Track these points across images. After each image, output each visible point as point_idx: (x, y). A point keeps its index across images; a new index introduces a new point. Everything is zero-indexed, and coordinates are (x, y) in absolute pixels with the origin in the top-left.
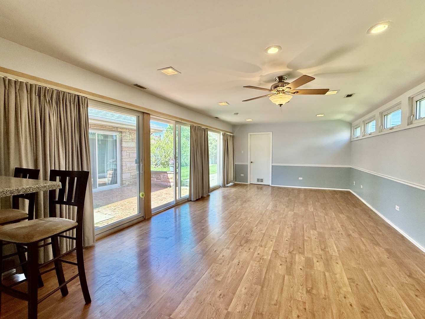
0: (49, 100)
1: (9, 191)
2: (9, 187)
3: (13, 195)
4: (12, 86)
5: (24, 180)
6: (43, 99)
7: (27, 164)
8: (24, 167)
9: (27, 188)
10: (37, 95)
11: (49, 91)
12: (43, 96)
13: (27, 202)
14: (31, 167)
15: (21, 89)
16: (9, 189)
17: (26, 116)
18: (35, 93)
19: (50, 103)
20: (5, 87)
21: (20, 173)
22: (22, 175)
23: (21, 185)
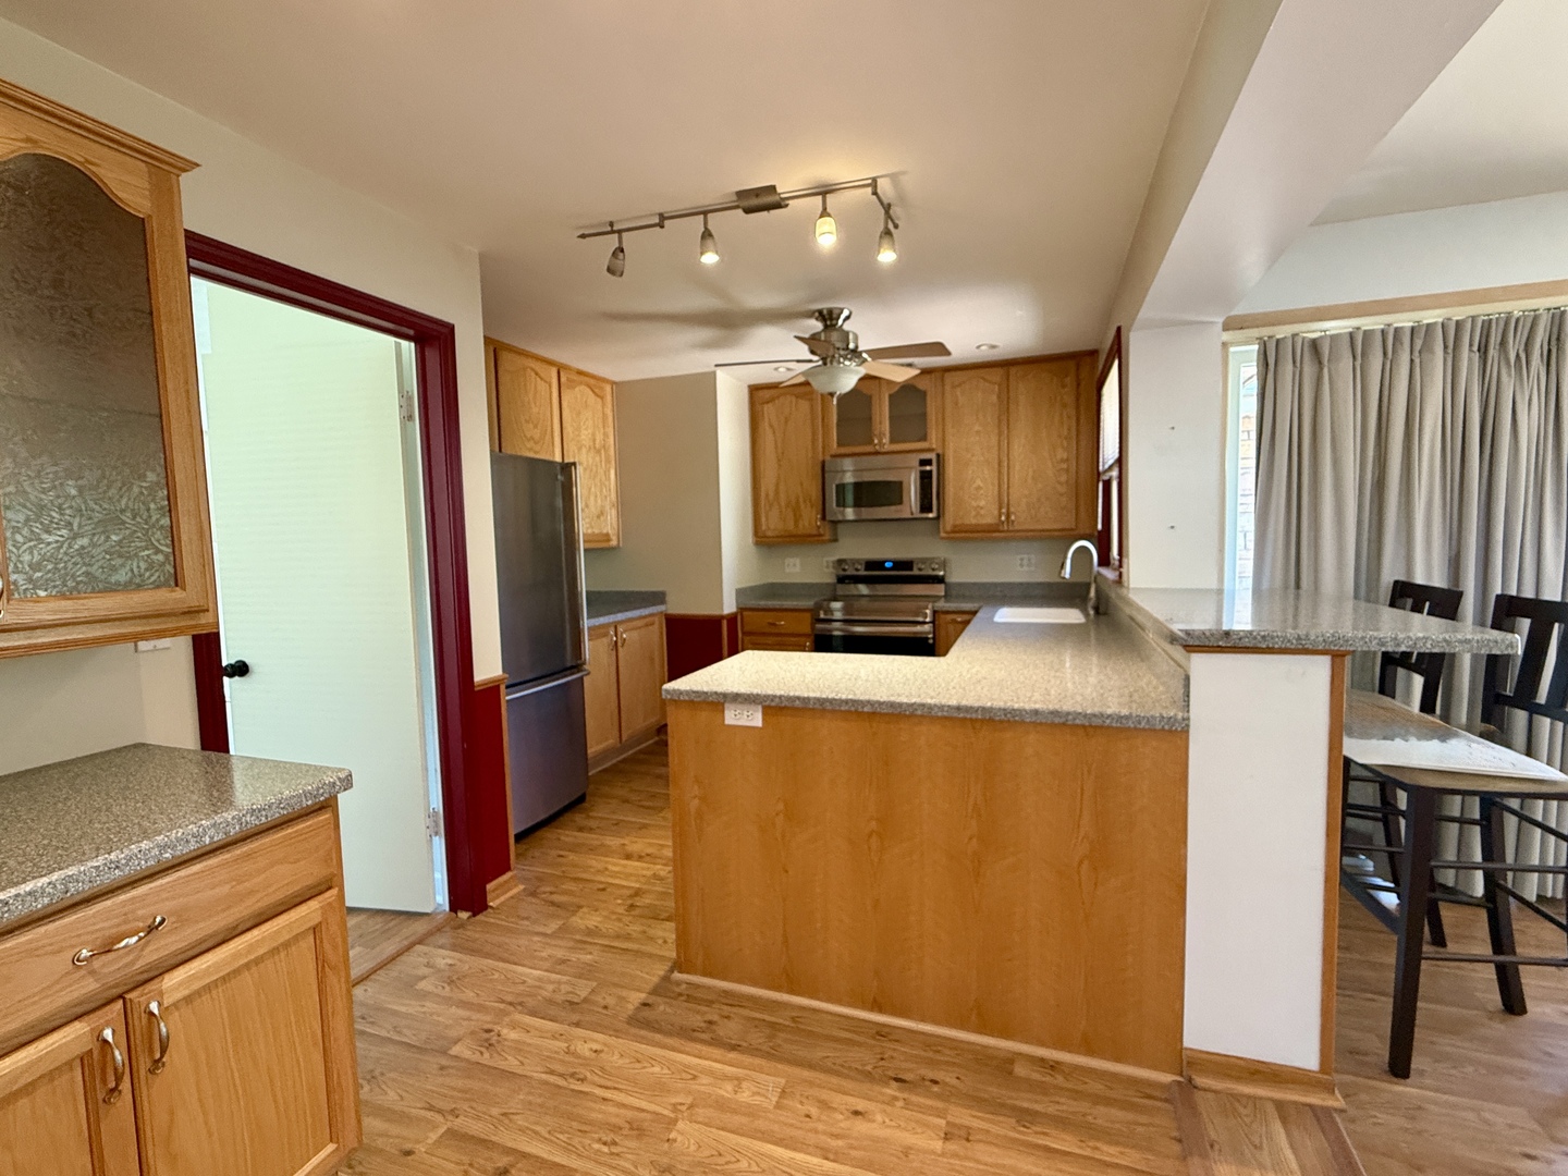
0: (1518, 355)
1: (1375, 638)
2: (1377, 630)
3: (1383, 649)
4: (1402, 344)
5: (1417, 616)
6: (1496, 355)
7: (1429, 572)
8: (1419, 579)
9: (1418, 639)
10: (1475, 348)
11: (1521, 324)
12: (1497, 347)
13: (1418, 681)
14: (1438, 580)
15: (1427, 346)
16: (1376, 634)
17: (1435, 426)
18: (1471, 345)
19: (1522, 364)
20: (1385, 354)
21: (1407, 595)
22: (1409, 602)
23: (1407, 627)
